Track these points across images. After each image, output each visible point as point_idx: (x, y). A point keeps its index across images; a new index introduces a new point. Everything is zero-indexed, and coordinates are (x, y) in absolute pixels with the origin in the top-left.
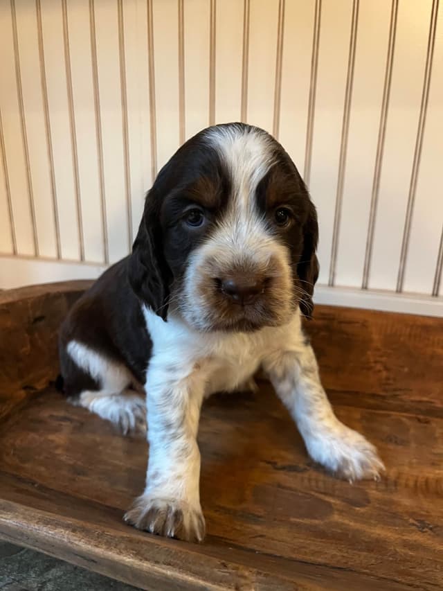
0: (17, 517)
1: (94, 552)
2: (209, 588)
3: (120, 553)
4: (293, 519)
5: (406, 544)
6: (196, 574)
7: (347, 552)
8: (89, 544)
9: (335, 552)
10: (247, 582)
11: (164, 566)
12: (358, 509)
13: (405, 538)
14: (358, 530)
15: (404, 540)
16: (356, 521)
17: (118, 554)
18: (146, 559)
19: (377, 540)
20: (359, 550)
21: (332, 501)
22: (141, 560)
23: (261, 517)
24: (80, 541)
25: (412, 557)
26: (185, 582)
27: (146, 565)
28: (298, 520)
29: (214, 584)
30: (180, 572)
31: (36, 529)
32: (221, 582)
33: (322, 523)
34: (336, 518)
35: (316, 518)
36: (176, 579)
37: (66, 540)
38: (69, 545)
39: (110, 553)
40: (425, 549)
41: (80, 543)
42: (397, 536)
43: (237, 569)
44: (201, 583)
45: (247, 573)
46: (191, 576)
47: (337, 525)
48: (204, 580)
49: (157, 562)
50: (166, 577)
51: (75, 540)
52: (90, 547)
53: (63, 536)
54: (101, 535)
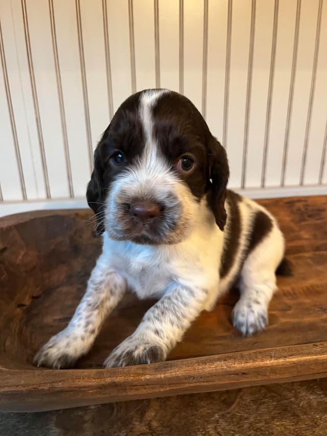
0: (181, 367)
1: (247, 367)
2: (319, 359)
6: (308, 354)
7: (302, 334)
8: (241, 363)
11: (291, 357)
12: (288, 312)
13: (321, 318)
17: (261, 361)
18: (279, 358)
22: (277, 359)
24: (234, 364)
26: (306, 361)
27: (281, 361)
30: (301, 357)
31: (201, 369)
36: (300, 361)
37: (225, 367)
38: (229, 369)
39: (257, 363)
41: (236, 365)
42: (317, 319)
43: (322, 343)
44: (315, 357)
48: (315, 355)
49: (285, 357)
51: (231, 365)
52: (243, 365)
53: (222, 366)
54: (242, 357)
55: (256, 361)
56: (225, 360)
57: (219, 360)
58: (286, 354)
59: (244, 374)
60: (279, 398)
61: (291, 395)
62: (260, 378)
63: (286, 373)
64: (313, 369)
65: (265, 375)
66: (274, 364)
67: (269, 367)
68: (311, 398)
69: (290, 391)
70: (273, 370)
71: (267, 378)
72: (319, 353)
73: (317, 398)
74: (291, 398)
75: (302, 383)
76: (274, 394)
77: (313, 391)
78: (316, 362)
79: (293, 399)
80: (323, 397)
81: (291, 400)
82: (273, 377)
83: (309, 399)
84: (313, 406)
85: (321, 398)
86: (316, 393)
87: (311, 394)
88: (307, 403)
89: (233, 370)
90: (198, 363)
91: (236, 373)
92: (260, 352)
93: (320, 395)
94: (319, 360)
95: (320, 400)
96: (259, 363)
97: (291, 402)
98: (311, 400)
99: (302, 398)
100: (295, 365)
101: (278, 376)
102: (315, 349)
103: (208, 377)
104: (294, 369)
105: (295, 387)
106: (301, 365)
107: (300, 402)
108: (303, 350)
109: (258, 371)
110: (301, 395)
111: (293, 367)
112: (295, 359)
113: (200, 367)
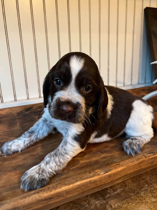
0: (10, 203)
3: (60, 188)
4: (71, 169)
5: (102, 158)
6: (86, 178)
7: (91, 168)
9: (89, 169)
10: (99, 172)
12: (85, 157)
13: (101, 157)
14: (89, 161)
15: (101, 158)
16: (87, 160)
18: (70, 184)
19: (96, 161)
20: (94, 166)
21: (77, 158)
23: (62, 173)
24: (44, 194)
25: (106, 160)
26: (85, 183)
27: (71, 186)
28: (73, 168)
29: (93, 178)
32: (94, 176)
33: (79, 165)
34: (81, 162)
35: (77, 165)
37: (38, 197)
38: (40, 198)
40: (107, 157)
41: (45, 195)
42: (99, 158)
43: (94, 171)
44: (89, 179)
45: (97, 171)
46: (85, 180)
47: (83, 163)
48: (90, 178)
49: (73, 183)
50: (79, 185)
51: (42, 195)
52: (49, 193)
53: (36, 197)
54: (49, 188)
55: (57, 189)
56: (38, 193)
57: (34, 193)
58: (73, 181)
59: (51, 198)
60: (79, 207)
61: (86, 204)
62: (61, 199)
63: (75, 192)
64: (90, 187)
65: (64, 196)
66: (67, 189)
67: (65, 191)
68: (97, 203)
69: (85, 201)
70: (67, 192)
71: (65, 198)
72: (92, 177)
73: (99, 202)
74: (86, 205)
75: (92, 195)
76: (77, 205)
77: (97, 199)
78: (91, 182)
79: (87, 206)
80: (103, 201)
81: (86, 206)
82: (68, 196)
83: (96, 203)
84: (98, 207)
85: (102, 202)
86: (99, 199)
87: (97, 200)
88: (95, 206)
89: (43, 198)
90: (21, 199)
91: (46, 199)
92: (59, 184)
93: (101, 200)
94: (92, 181)
95: (102, 203)
96: (58, 190)
97: (86, 208)
98: (97, 204)
99: (92, 204)
100: (79, 187)
101: (71, 195)
102: (90, 175)
103: (28, 206)
104: (80, 189)
105: (88, 198)
106: (83, 186)
107: (91, 206)
108: (83, 177)
109: (58, 195)
110: (91, 202)
111: (78, 188)
112: (78, 183)
113: (22, 201)
